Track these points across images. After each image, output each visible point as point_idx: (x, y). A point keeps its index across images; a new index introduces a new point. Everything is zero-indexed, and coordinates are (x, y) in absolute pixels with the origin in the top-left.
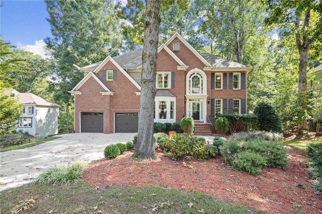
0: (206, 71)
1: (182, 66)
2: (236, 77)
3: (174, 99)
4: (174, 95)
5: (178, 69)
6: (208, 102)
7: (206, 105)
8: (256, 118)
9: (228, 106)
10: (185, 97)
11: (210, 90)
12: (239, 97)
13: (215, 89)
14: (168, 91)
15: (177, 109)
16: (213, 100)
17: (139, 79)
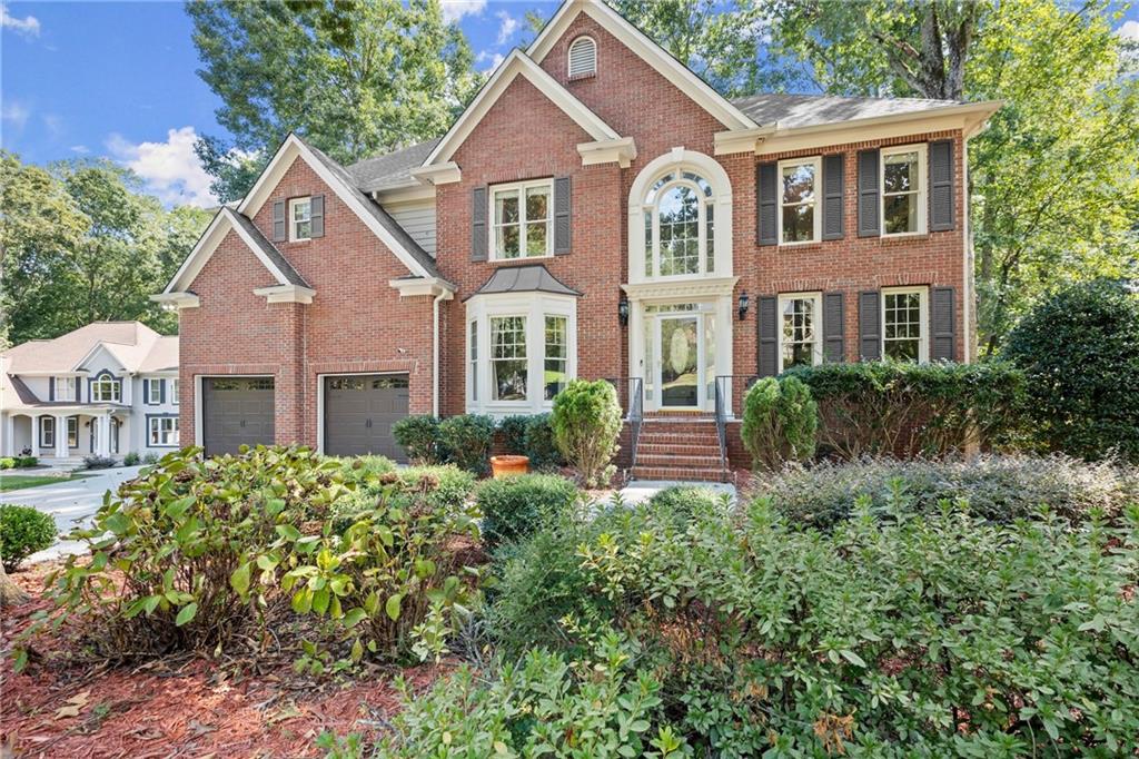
0: (728, 156)
1: (605, 145)
2: (899, 172)
3: (567, 307)
4: (569, 286)
5: (585, 162)
6: (741, 314)
7: (731, 327)
8: (1006, 381)
9: (850, 331)
10: (623, 293)
11: (752, 250)
12: (920, 276)
13: (781, 243)
14: (539, 268)
15: (581, 352)
16: (768, 303)
17: (427, 232)
